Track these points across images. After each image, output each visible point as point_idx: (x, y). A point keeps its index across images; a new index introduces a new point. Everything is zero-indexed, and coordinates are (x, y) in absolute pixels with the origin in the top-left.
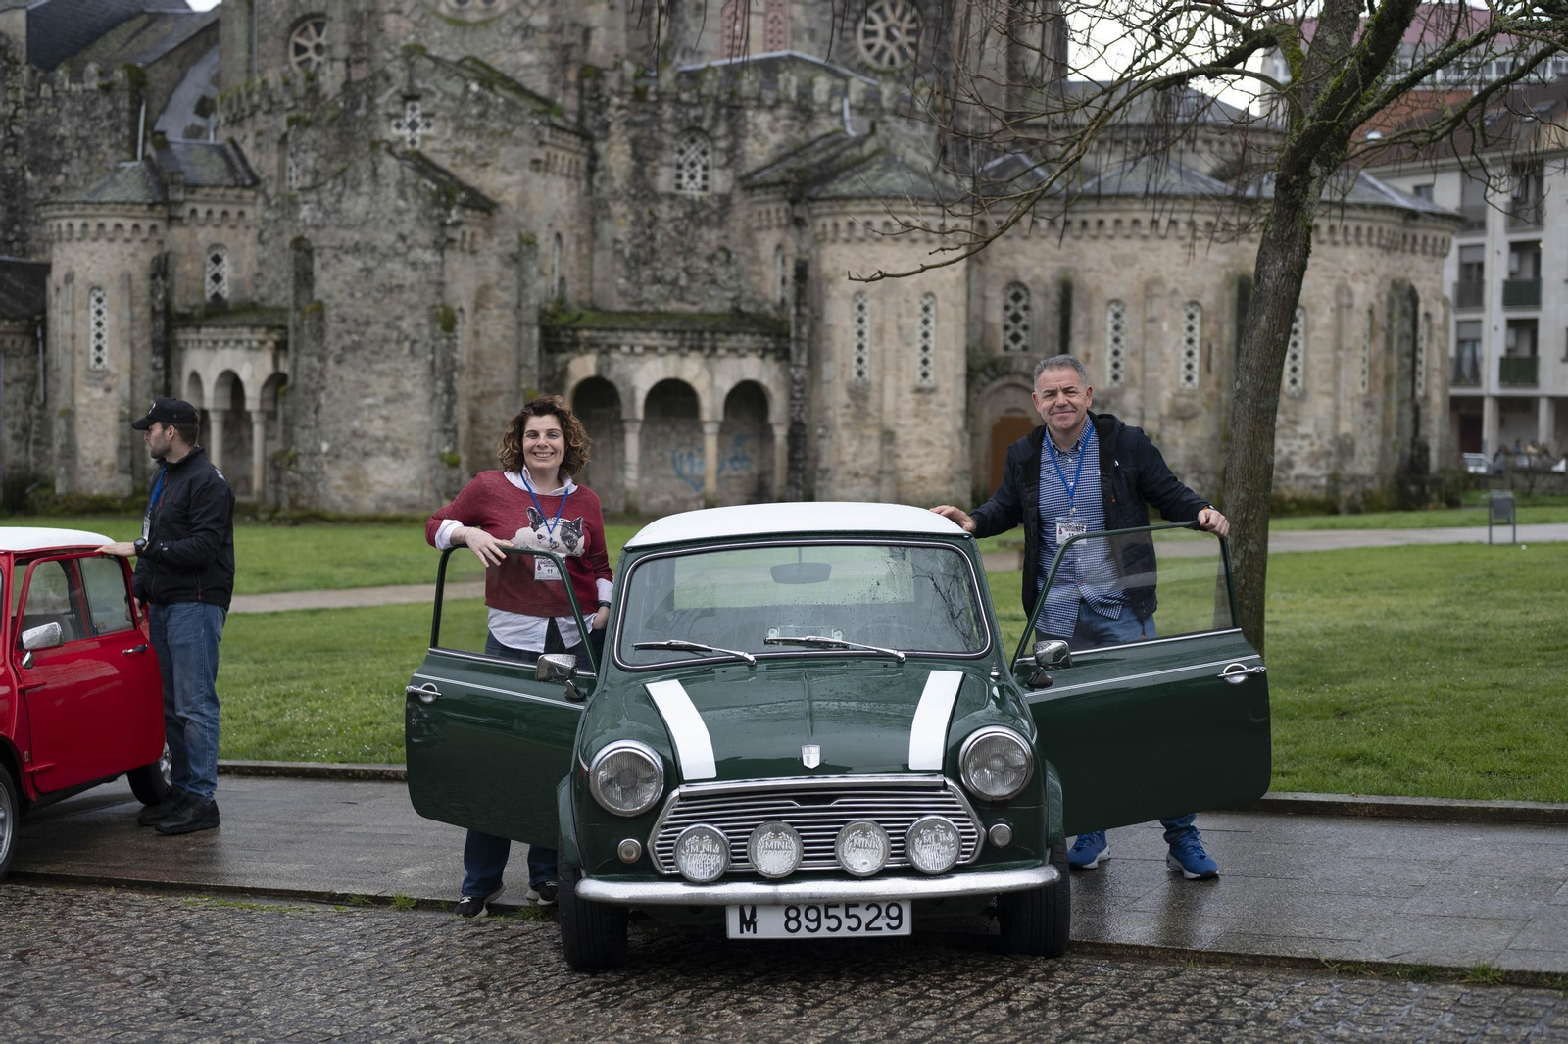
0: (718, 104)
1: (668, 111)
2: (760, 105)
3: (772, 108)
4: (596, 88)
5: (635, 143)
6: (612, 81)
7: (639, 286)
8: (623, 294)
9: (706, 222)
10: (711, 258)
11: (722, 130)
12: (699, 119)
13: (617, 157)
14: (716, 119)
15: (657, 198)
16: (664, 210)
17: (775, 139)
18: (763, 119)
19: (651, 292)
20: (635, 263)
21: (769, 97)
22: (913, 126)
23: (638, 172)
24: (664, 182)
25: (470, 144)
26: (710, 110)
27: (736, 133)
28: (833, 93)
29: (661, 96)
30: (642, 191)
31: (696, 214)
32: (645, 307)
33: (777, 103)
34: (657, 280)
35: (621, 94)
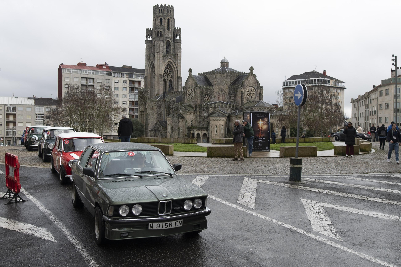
0: (207, 108)
1: (202, 108)
2: (210, 107)
3: (211, 108)
4: (197, 107)
5: (200, 111)
6: (198, 106)
7: (200, 124)
8: (198, 125)
9: (206, 118)
10: (206, 122)
11: (207, 110)
12: (205, 109)
13: (198, 113)
14: (206, 109)
15: (201, 116)
16: (202, 117)
17: (212, 110)
18: (210, 109)
19: (201, 125)
20: (199, 122)
21: (211, 107)
22: (227, 108)
23: (200, 114)
24: (202, 115)
25: (183, 113)
26: (206, 108)
27: (208, 110)
28: (218, 106)
29: (202, 107)
30: (200, 116)
31: (205, 118)
32: (200, 126)
33: (212, 107)
34: (201, 124)
35: (198, 107)
